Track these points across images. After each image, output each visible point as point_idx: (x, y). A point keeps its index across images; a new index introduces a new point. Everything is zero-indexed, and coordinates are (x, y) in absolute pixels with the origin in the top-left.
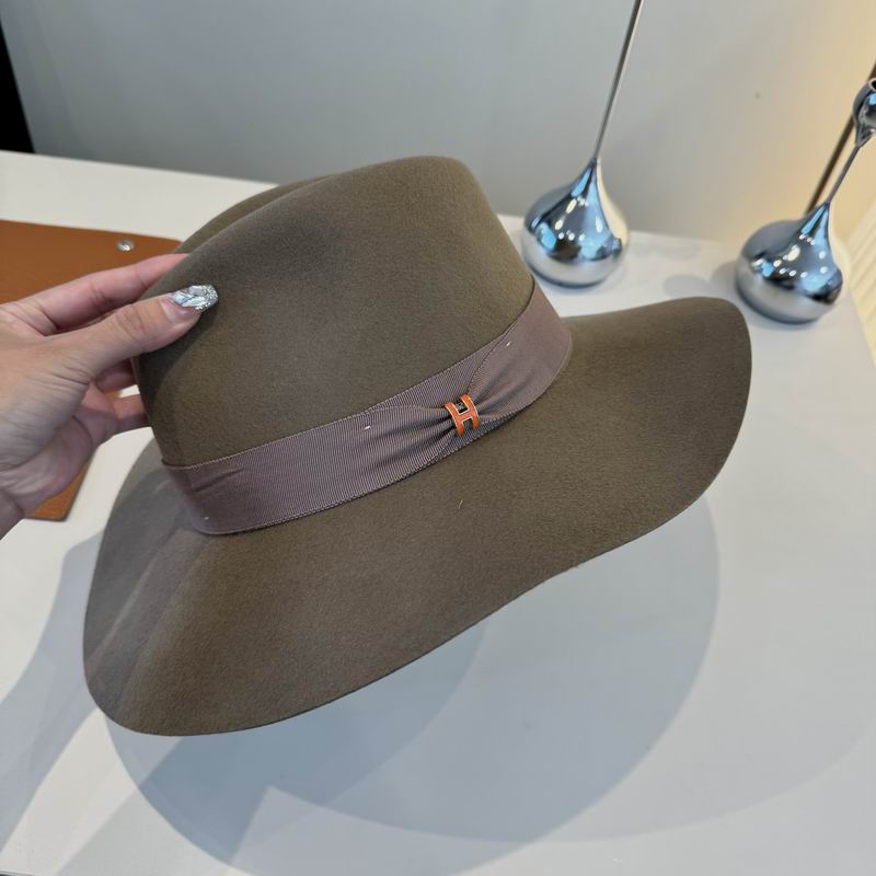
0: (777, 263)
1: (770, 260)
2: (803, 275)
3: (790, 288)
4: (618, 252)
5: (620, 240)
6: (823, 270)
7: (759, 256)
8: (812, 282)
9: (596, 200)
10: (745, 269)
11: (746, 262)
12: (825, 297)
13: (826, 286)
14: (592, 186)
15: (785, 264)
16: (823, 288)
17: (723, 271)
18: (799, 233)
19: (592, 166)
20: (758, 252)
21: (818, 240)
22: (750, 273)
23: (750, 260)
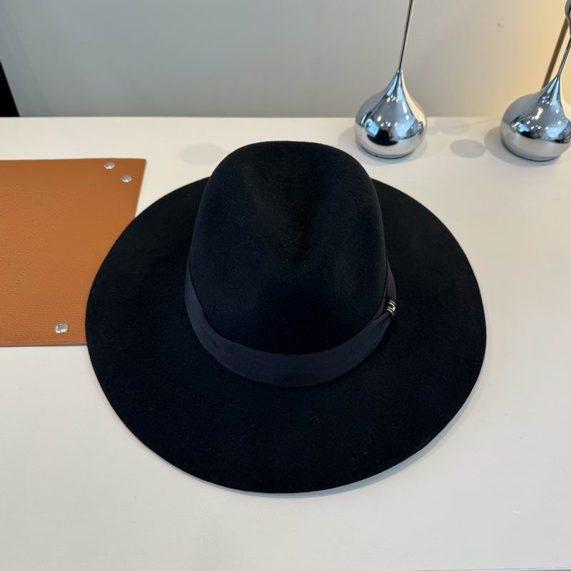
0: (528, 123)
1: (522, 122)
2: (547, 128)
3: (539, 137)
4: (421, 131)
5: (421, 123)
6: (559, 123)
7: (515, 121)
8: (554, 132)
9: (402, 97)
10: (507, 131)
11: (508, 126)
13: (563, 133)
14: (399, 88)
15: (533, 123)
16: (560, 135)
17: (490, 135)
18: (541, 99)
19: (399, 74)
20: (515, 117)
21: (554, 102)
22: (511, 132)
23: (511, 124)
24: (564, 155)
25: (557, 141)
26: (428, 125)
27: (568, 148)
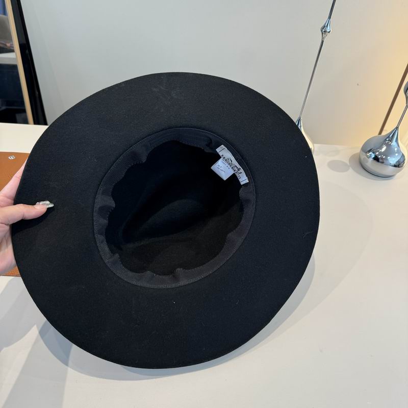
0: (377, 153)
1: (373, 153)
2: (389, 158)
3: (383, 163)
6: (397, 155)
7: (369, 151)
8: (393, 160)
10: (363, 156)
11: (364, 153)
12: (398, 165)
13: (398, 161)
15: (381, 153)
16: (397, 162)
17: (353, 158)
18: (386, 140)
20: (369, 149)
21: (394, 143)
22: (366, 157)
23: (366, 153)
24: (398, 174)
25: (395, 166)
26: (315, 149)
27: (401, 170)
